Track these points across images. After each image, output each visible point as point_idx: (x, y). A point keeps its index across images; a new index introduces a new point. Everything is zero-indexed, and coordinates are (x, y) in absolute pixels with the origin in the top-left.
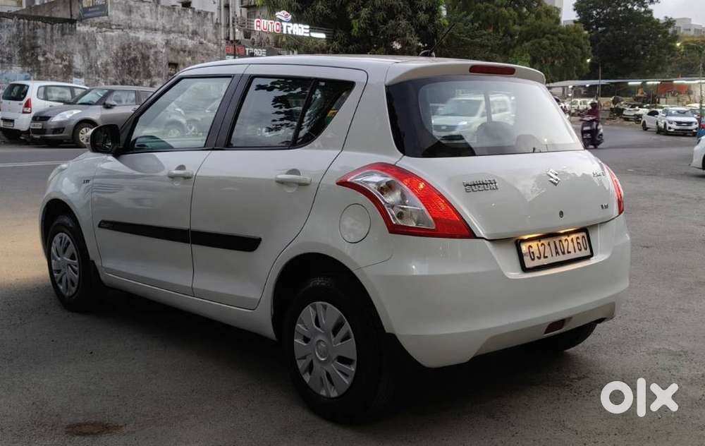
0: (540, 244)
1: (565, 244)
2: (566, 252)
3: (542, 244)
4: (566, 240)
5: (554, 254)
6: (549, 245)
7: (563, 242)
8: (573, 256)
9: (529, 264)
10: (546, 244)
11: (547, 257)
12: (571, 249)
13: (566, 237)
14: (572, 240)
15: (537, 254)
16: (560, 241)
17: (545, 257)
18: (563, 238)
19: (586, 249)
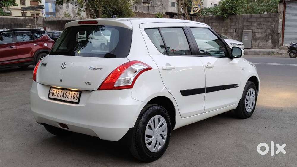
0: (58, 91)
1: (68, 94)
2: (67, 97)
3: (59, 91)
4: (69, 93)
5: (61, 96)
6: (61, 92)
7: (68, 93)
8: (69, 100)
9: (51, 96)
10: (60, 92)
11: (58, 96)
12: (70, 97)
13: (70, 92)
14: (72, 94)
15: (55, 94)
16: (67, 92)
17: (57, 96)
18: (68, 92)
19: (76, 99)
